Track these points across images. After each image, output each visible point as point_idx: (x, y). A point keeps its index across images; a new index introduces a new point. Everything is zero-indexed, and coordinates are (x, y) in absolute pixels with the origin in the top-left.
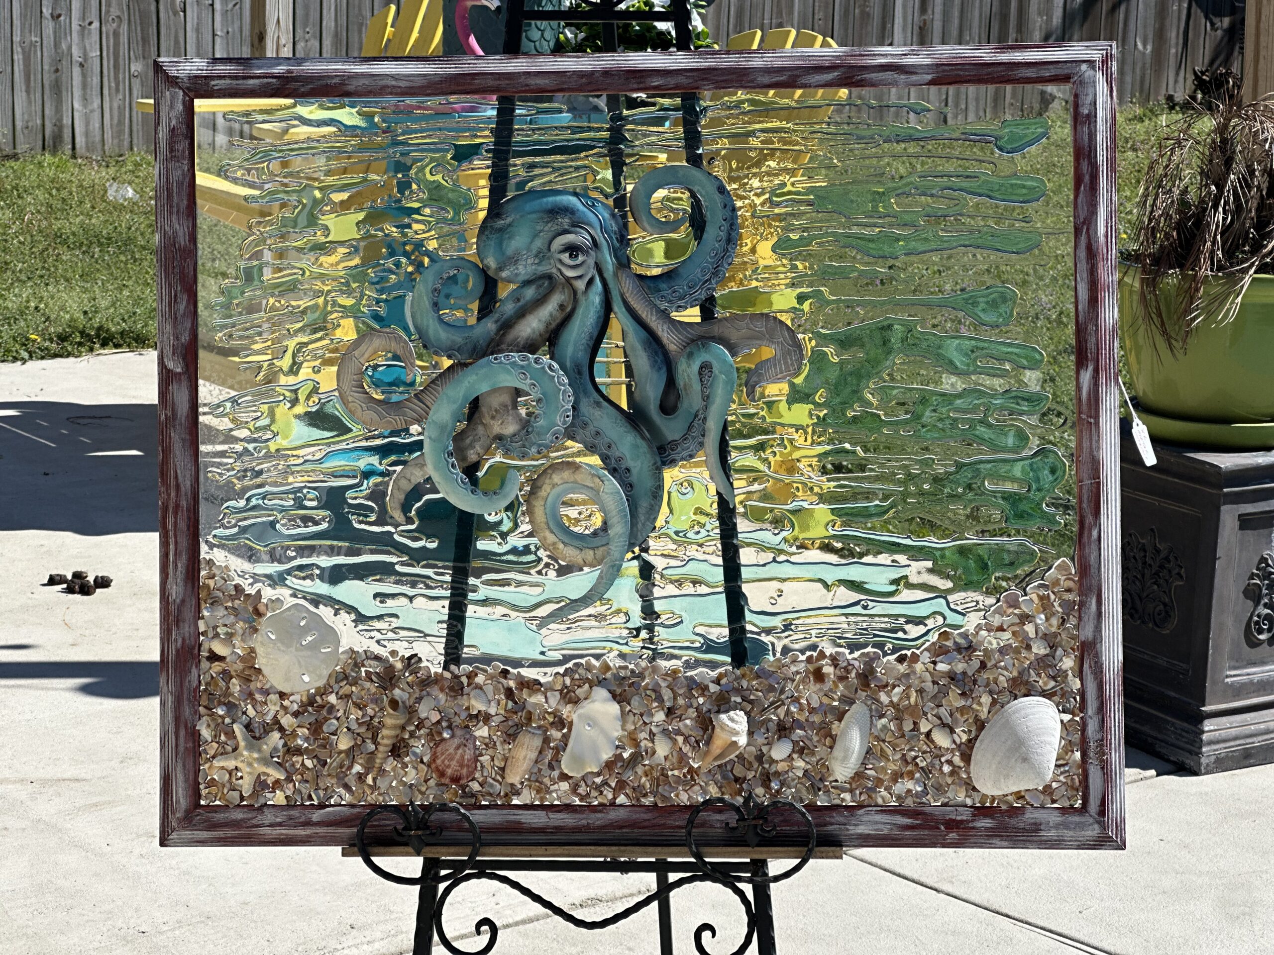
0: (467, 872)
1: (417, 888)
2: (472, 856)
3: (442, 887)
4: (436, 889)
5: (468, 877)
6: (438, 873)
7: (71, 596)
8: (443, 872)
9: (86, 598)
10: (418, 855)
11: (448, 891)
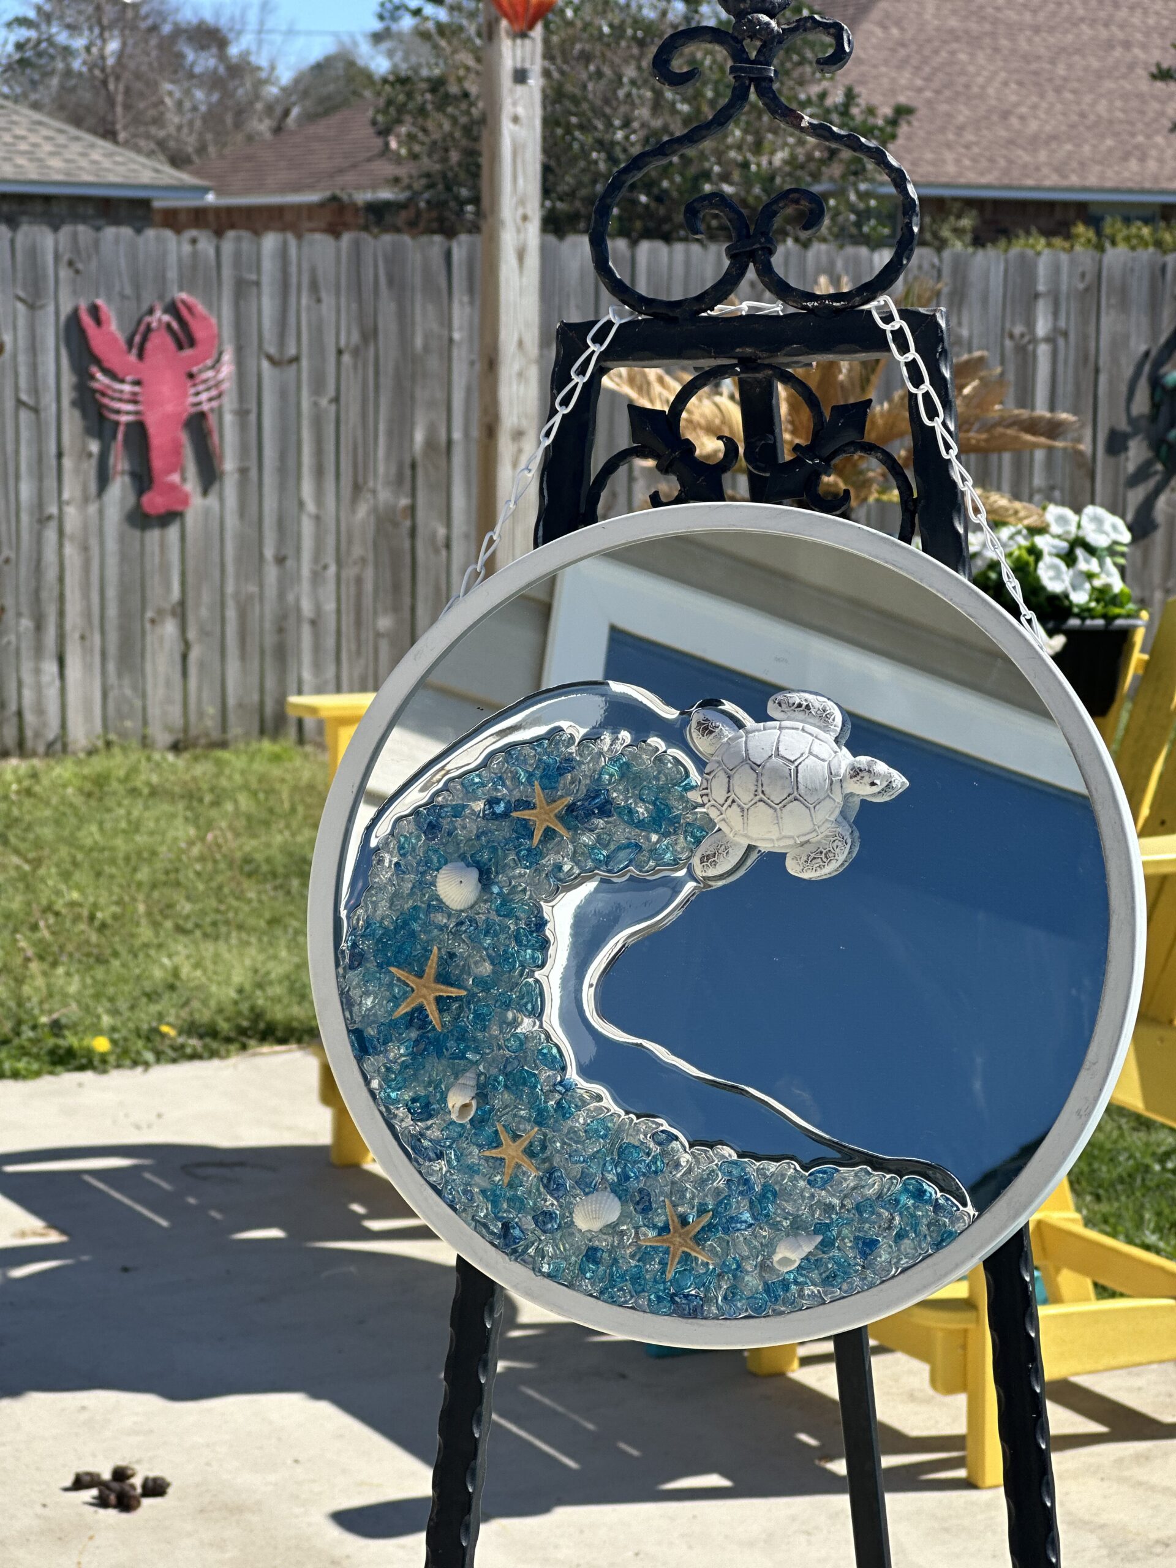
7: (102, 1512)
9: (124, 1516)
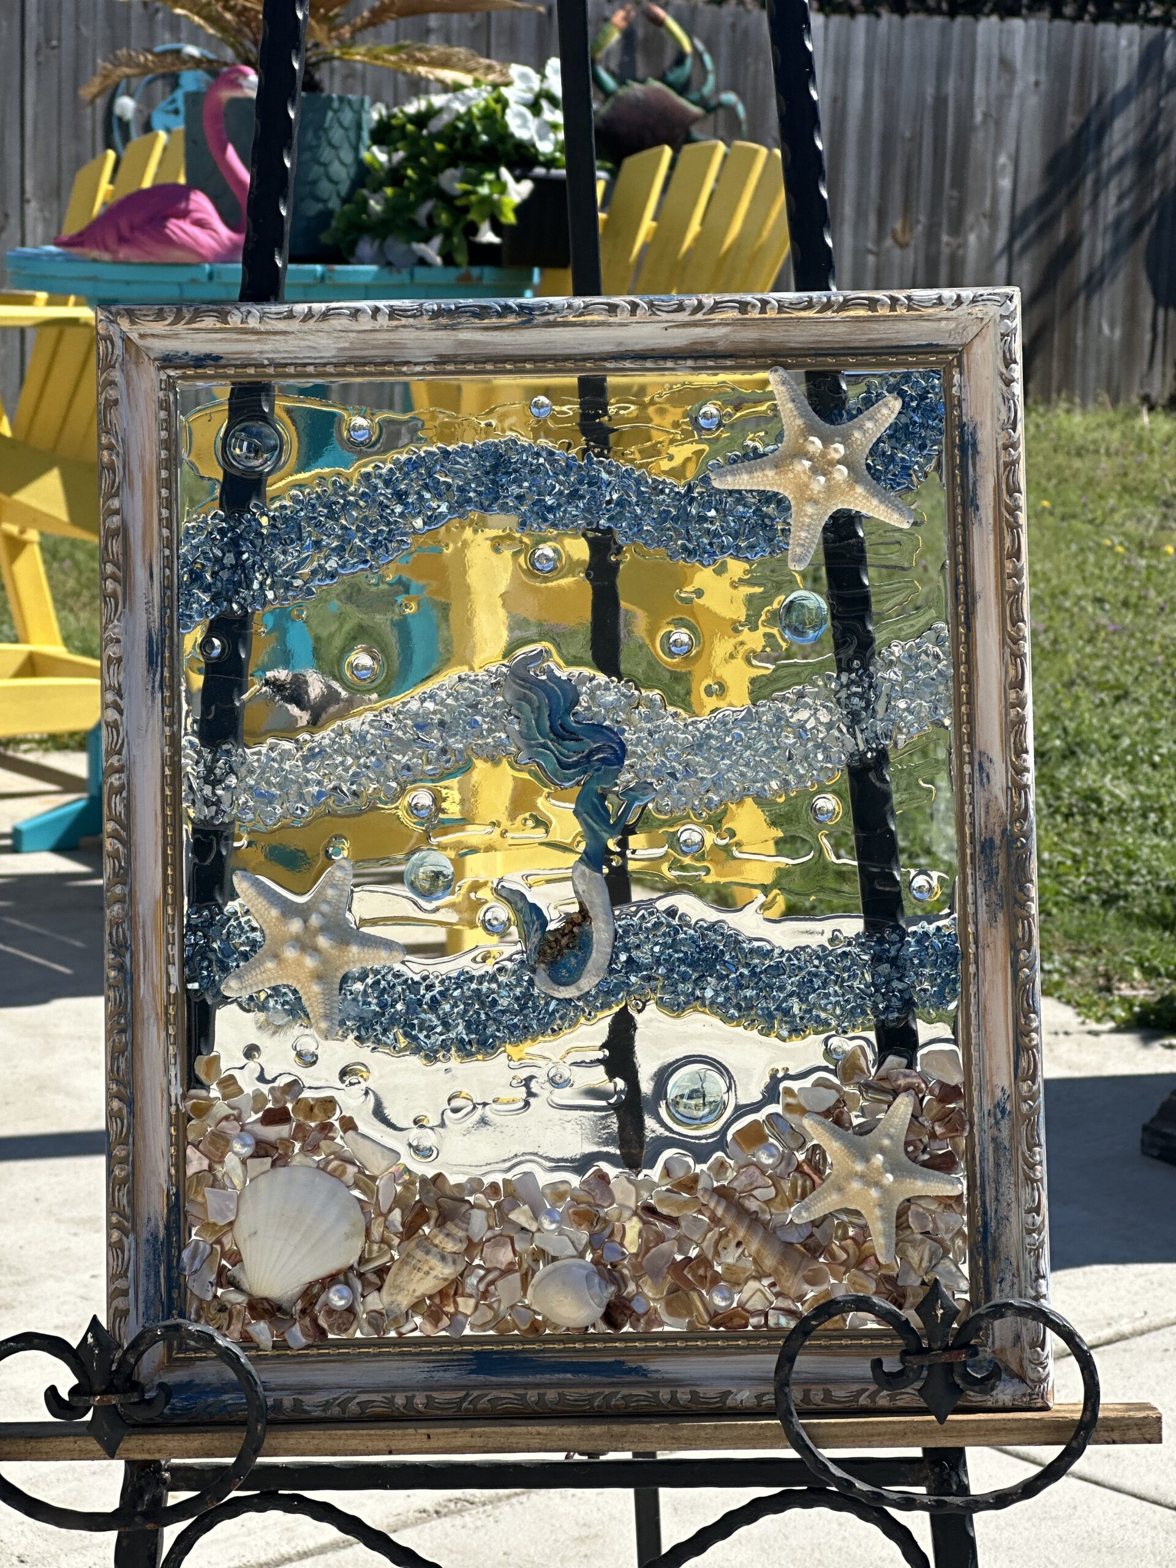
0: (234, 1494)
1: (111, 1537)
2: (245, 1456)
3: (171, 1533)
4: (155, 1539)
5: (236, 1508)
6: (161, 1499)
8: (175, 1498)
10: (112, 1455)
11: (185, 1543)
